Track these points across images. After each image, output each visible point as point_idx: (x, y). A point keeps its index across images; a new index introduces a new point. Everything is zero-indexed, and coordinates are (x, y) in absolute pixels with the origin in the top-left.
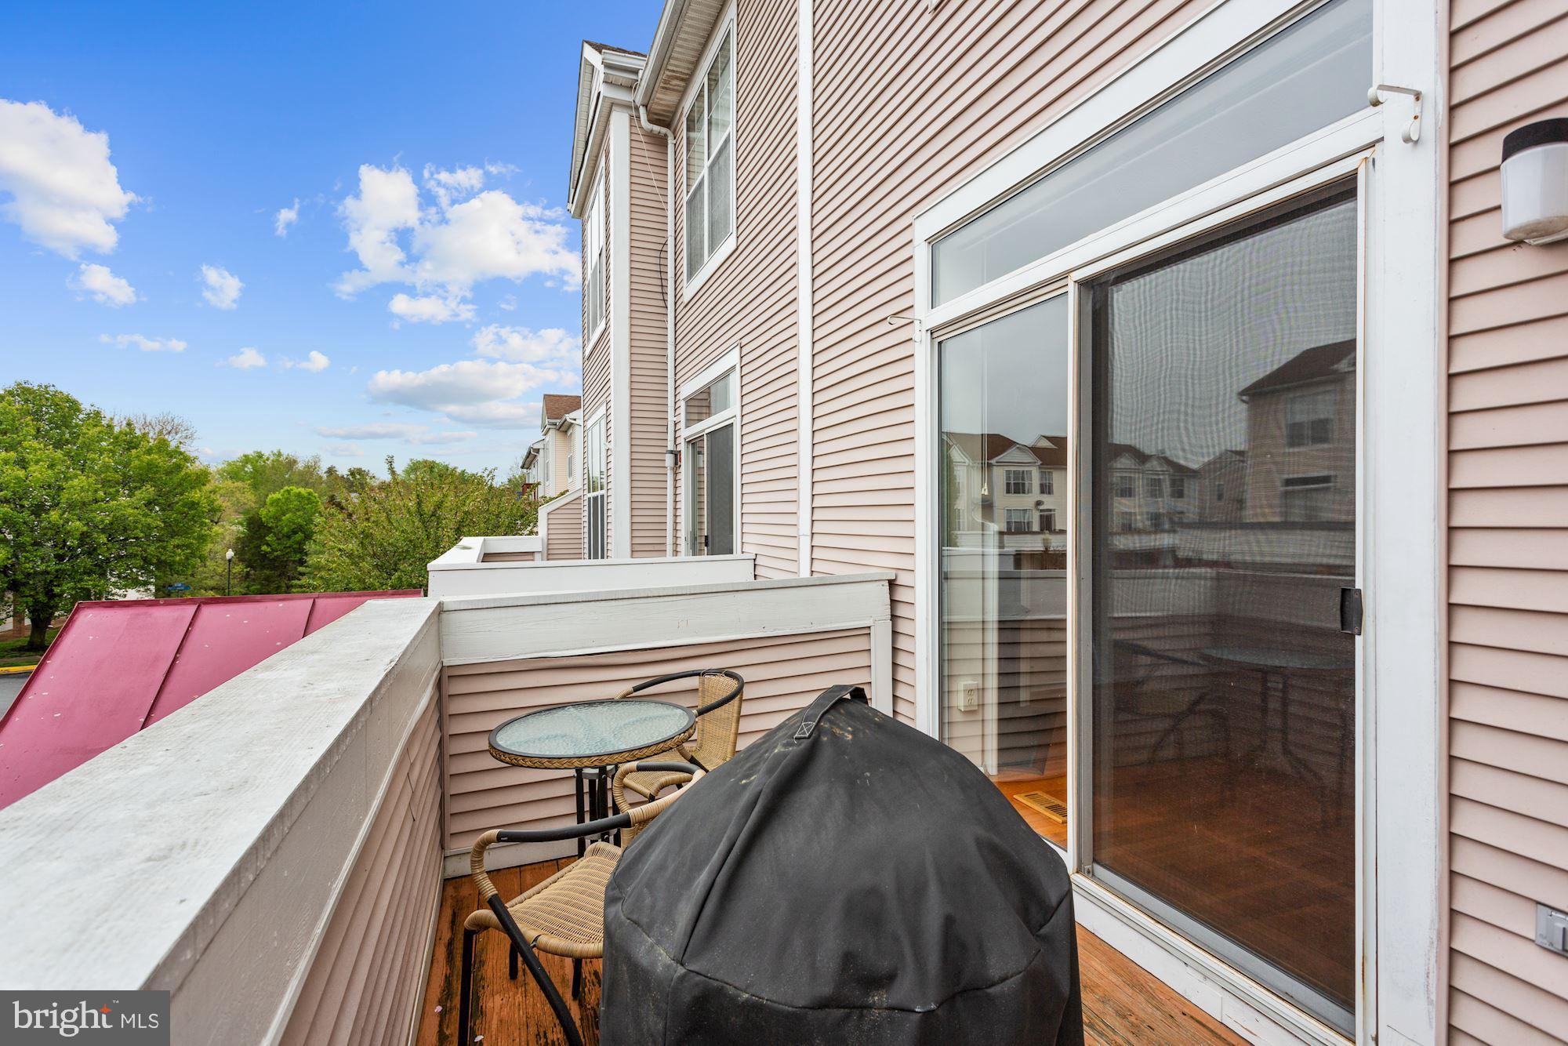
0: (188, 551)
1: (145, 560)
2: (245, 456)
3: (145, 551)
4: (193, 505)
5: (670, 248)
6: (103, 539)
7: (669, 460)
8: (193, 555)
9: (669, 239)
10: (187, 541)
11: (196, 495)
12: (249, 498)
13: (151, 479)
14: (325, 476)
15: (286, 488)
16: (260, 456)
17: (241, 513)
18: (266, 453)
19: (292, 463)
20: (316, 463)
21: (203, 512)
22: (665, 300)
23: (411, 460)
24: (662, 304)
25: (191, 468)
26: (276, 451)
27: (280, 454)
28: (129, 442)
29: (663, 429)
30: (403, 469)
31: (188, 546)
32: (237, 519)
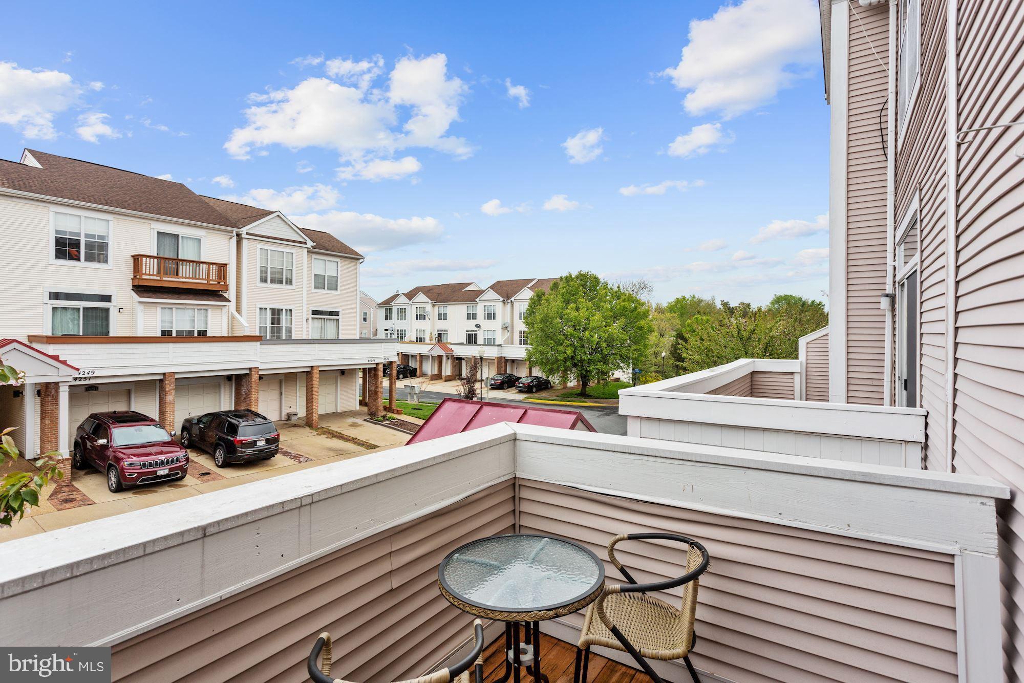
0: (639, 353)
1: (621, 356)
2: (677, 299)
3: (621, 351)
4: (641, 328)
5: (891, 105)
6: (604, 345)
7: (885, 303)
8: (641, 355)
9: (889, 97)
10: (639, 347)
11: (642, 323)
12: (677, 322)
13: (625, 315)
14: (721, 307)
15: (696, 316)
16: (684, 298)
17: (674, 331)
18: (687, 297)
19: (700, 301)
20: (713, 301)
21: (645, 332)
22: (885, 154)
23: (775, 295)
24: (884, 158)
25: (642, 309)
26: (692, 296)
27: (694, 297)
28: (618, 295)
29: (883, 274)
30: (770, 301)
31: (639, 350)
32: (673, 333)
